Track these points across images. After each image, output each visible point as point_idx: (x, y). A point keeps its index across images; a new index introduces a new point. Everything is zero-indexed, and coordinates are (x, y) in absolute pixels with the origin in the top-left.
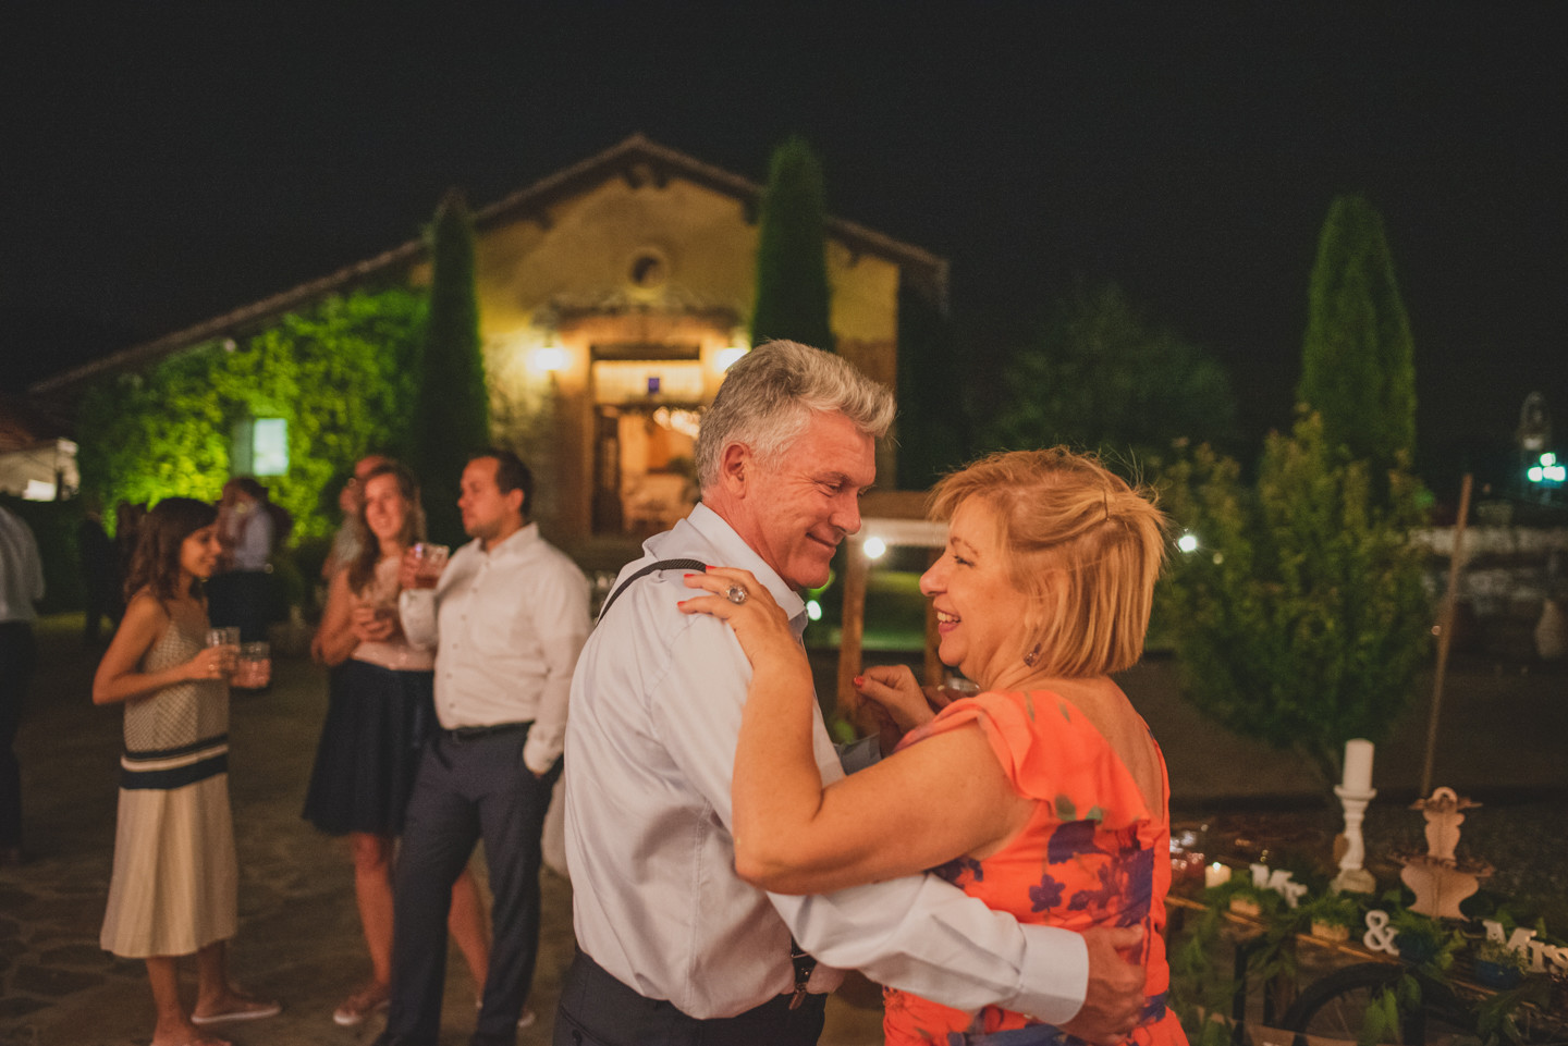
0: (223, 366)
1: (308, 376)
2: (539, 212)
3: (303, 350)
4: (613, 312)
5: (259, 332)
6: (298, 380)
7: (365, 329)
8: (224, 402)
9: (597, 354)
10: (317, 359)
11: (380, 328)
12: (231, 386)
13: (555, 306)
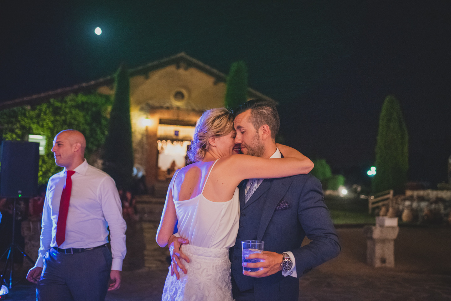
0: (24, 115)
1: (57, 121)
2: (146, 73)
3: (56, 111)
4: (168, 108)
5: (39, 104)
6: (52, 122)
7: (81, 107)
8: (23, 128)
9: (162, 122)
10: (61, 116)
11: (86, 106)
12: (26, 122)
13: (148, 105)
